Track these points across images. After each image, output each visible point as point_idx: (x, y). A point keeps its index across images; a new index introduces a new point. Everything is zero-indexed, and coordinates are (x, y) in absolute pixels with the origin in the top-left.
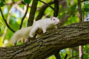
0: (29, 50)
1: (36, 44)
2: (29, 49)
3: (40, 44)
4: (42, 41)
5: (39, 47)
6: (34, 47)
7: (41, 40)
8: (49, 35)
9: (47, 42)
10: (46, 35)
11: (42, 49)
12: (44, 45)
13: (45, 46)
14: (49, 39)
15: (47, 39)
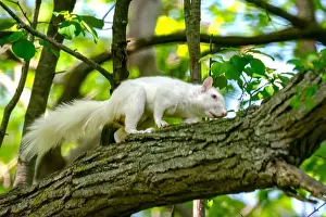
0: (29, 212)
1: (50, 192)
2: (26, 209)
3: (64, 193)
4: (71, 183)
5: (60, 201)
6: (43, 203)
7: (68, 179)
8: (94, 164)
9: (88, 186)
10: (85, 163)
11: (70, 209)
12: (78, 198)
13: (82, 201)
14: (94, 175)
15: (89, 177)
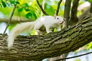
0: (68, 36)
1: (75, 30)
2: (67, 35)
3: (79, 30)
4: (81, 26)
5: (78, 32)
6: (73, 33)
8: (88, 20)
9: (87, 27)
10: (85, 19)
11: (82, 34)
12: (84, 31)
13: (85, 32)
14: (88, 23)
15: (87, 24)
